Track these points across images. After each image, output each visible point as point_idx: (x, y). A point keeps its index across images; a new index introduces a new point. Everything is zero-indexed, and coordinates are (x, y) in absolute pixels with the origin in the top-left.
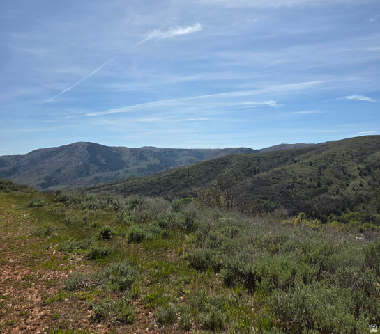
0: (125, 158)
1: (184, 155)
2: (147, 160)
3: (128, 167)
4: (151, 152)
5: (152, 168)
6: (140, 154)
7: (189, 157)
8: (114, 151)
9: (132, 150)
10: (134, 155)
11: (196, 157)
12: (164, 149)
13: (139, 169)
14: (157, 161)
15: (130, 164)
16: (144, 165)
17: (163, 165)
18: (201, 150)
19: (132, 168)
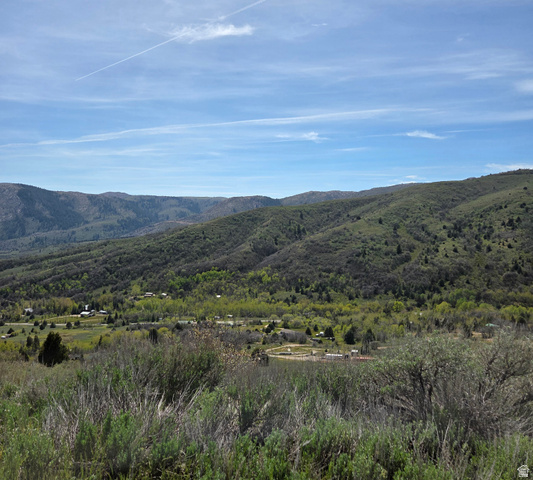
0: (81, 209)
1: (171, 206)
2: (116, 213)
3: (87, 222)
4: (121, 200)
5: (127, 225)
6: (106, 203)
7: (178, 209)
8: (62, 198)
9: (91, 197)
10: (95, 204)
11: (189, 208)
12: (141, 197)
13: (105, 226)
14: (131, 214)
15: (90, 219)
16: (112, 220)
17: (141, 220)
18: (196, 198)
19: (93, 224)
